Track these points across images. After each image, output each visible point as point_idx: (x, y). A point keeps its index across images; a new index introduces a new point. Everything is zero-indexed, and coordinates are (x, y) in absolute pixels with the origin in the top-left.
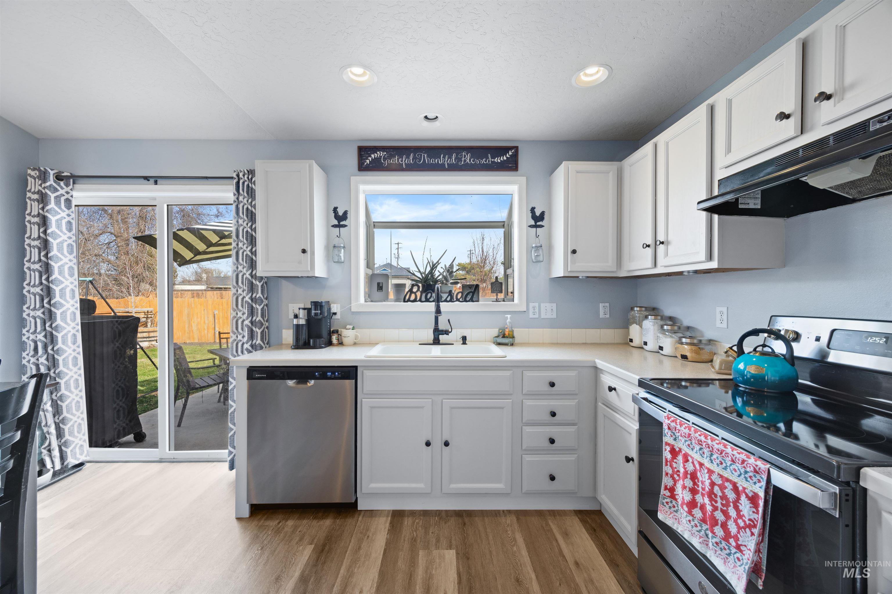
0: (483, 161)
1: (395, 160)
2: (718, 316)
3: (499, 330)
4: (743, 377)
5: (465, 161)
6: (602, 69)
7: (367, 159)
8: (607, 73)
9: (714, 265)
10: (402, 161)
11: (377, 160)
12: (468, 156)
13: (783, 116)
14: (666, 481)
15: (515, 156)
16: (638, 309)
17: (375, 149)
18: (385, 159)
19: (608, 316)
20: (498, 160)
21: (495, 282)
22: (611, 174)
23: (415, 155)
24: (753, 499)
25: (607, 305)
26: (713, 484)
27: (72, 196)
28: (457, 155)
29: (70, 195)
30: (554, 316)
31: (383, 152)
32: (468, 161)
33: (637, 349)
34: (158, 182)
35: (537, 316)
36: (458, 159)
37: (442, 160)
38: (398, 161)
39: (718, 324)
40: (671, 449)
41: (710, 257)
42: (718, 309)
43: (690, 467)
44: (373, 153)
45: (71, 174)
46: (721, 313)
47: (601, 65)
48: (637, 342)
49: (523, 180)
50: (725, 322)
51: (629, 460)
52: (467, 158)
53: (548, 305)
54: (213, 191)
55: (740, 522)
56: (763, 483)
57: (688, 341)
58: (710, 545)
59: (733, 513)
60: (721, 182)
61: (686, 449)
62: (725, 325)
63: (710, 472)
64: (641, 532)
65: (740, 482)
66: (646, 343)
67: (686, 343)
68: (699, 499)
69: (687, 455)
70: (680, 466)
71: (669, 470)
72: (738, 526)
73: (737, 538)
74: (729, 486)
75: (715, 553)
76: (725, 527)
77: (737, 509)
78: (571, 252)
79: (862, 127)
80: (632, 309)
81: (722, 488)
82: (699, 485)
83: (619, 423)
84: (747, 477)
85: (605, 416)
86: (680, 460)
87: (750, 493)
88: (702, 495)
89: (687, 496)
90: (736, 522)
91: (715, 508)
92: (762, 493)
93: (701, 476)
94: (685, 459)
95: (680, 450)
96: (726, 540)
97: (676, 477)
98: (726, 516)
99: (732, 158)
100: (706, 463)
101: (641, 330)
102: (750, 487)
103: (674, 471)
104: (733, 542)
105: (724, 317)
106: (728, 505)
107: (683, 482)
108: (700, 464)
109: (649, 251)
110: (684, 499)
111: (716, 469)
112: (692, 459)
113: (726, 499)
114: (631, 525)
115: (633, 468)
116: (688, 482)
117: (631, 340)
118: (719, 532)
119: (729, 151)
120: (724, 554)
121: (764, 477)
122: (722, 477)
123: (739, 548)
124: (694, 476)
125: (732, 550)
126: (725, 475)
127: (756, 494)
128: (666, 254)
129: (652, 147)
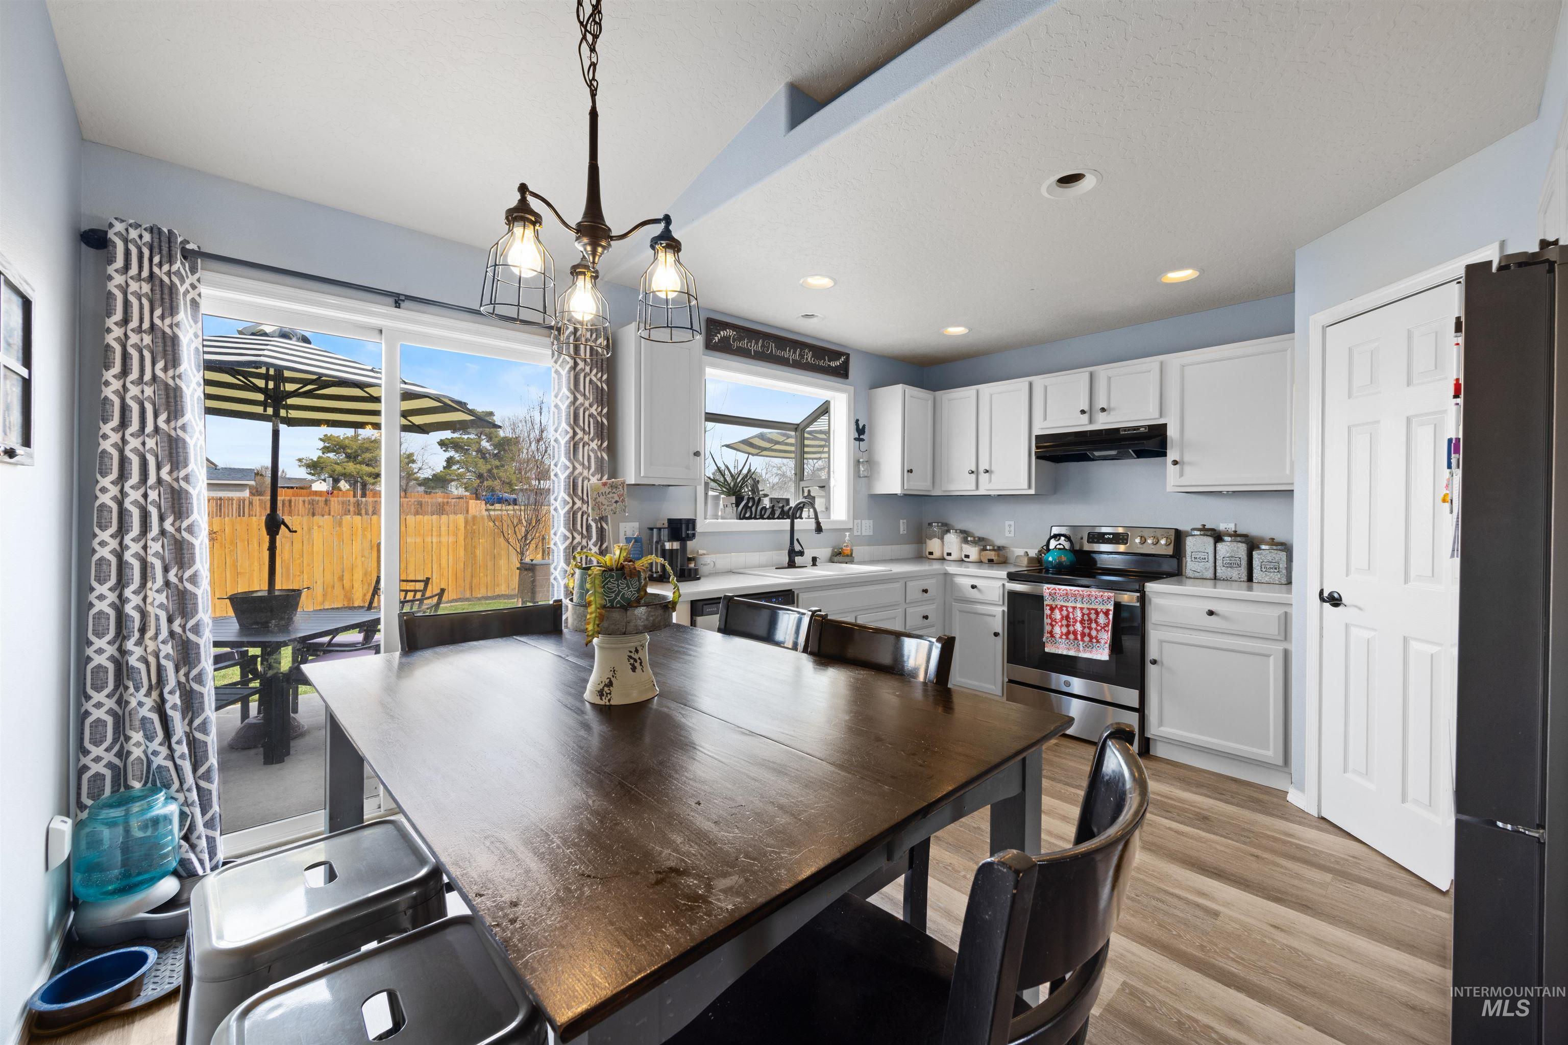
0: (821, 363)
1: (744, 344)
2: (1007, 528)
3: (833, 551)
5: (807, 359)
7: (716, 336)
9: (1032, 492)
10: (751, 346)
11: (725, 339)
12: (810, 355)
13: (1083, 412)
14: (1047, 628)
15: (846, 363)
16: (936, 524)
17: (725, 325)
18: (734, 340)
19: (905, 532)
20: (833, 364)
22: (930, 402)
23: (763, 342)
24: (1106, 613)
25: (905, 521)
26: (1083, 615)
27: (199, 295)
28: (801, 352)
29: (197, 291)
30: (871, 533)
31: (733, 331)
32: (809, 359)
34: (402, 305)
35: (859, 534)
36: (801, 356)
37: (787, 354)
38: (747, 345)
39: (1007, 534)
41: (1030, 487)
42: (1007, 523)
43: (1065, 613)
44: (723, 330)
45: (199, 247)
46: (1010, 526)
48: (937, 554)
49: (852, 389)
50: (1013, 533)
51: (996, 634)
52: (809, 357)
53: (867, 521)
54: (508, 339)
55: (1099, 628)
56: (1112, 603)
57: (991, 548)
58: (1081, 648)
59: (1094, 625)
60: (1037, 437)
61: (1062, 603)
62: (1012, 535)
63: (1082, 609)
64: (1010, 681)
65: (1099, 607)
66: (949, 554)
67: (990, 550)
68: (1071, 629)
69: (1062, 606)
70: (1057, 615)
71: (1049, 621)
72: (1097, 631)
73: (1096, 637)
74: (1093, 612)
75: (1084, 651)
76: (1089, 635)
77: (1096, 622)
78: (908, 471)
79: (1117, 430)
80: (930, 524)
81: (1088, 615)
82: (1072, 620)
83: (980, 612)
84: (1103, 602)
85: (960, 611)
86: (1057, 612)
87: (1104, 611)
88: (1073, 626)
89: (1064, 630)
90: (1096, 629)
91: (1084, 628)
92: (1112, 608)
93: (1073, 615)
94: (1061, 610)
95: (1056, 606)
96: (1091, 641)
97: (1054, 623)
98: (1090, 628)
99: (1048, 424)
100: (1079, 605)
101: (943, 542)
102: (1104, 608)
103: (1052, 621)
104: (1094, 640)
105: (1012, 529)
106: (1091, 622)
107: (1060, 624)
108: (1074, 608)
109: (973, 476)
110: (1062, 632)
111: (1085, 606)
112: (1067, 607)
113: (1090, 620)
114: (995, 684)
115: (1000, 639)
116: (1064, 622)
117: (931, 553)
118: (1087, 639)
119: (1045, 419)
120: (1090, 649)
121: (1113, 599)
122: (1088, 609)
123: (1098, 642)
124: (1067, 617)
125: (1095, 644)
126: (1091, 607)
127: (1108, 610)
128: (990, 481)
129: (974, 392)
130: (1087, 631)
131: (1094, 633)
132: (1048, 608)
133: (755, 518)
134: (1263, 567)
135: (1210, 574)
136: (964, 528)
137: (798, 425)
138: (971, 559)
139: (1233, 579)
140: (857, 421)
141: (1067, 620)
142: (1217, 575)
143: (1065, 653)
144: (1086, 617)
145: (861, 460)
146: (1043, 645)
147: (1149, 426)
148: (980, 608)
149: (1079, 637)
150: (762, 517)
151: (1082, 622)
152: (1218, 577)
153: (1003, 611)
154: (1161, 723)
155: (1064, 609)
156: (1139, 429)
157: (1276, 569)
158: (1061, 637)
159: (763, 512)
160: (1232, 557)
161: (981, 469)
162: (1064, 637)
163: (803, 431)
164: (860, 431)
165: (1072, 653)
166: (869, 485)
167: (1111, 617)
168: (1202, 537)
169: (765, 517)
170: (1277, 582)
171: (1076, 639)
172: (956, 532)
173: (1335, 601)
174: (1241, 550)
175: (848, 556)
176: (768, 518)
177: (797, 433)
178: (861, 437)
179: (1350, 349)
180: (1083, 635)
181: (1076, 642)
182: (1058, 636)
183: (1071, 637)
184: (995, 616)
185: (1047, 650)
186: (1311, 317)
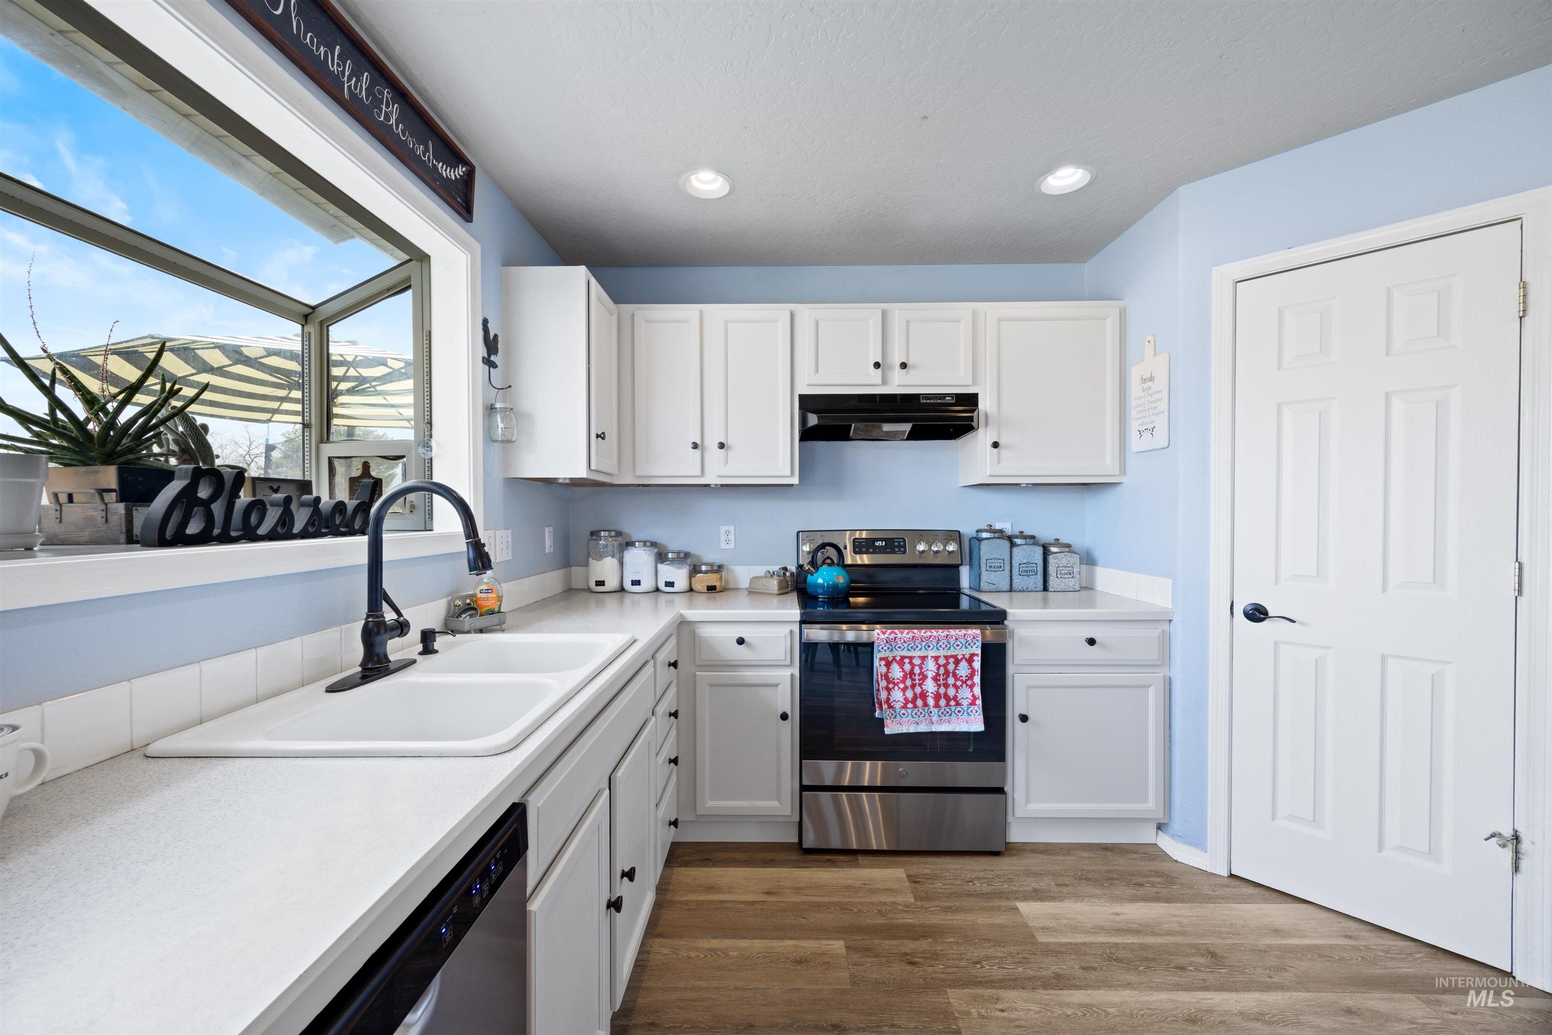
0: (420, 150)
2: (723, 537)
3: (451, 604)
4: (824, 589)
6: (721, 179)
8: (726, 190)
9: (795, 480)
12: (395, 110)
13: (875, 365)
14: (883, 695)
15: (467, 184)
16: (607, 534)
19: (553, 549)
20: (442, 169)
21: (361, 477)
24: (970, 660)
25: (551, 528)
26: (938, 667)
28: (372, 85)
30: (510, 557)
32: (393, 121)
33: (611, 594)
36: (374, 98)
39: (723, 546)
40: (886, 662)
41: (792, 473)
42: (723, 529)
43: (908, 667)
46: (727, 533)
47: (720, 172)
50: (731, 543)
51: (782, 716)
52: (393, 114)
53: (503, 532)
55: (959, 683)
56: (979, 644)
57: (709, 568)
58: (935, 718)
59: (951, 680)
60: (802, 397)
61: (905, 653)
62: (732, 546)
63: (936, 658)
64: (803, 788)
65: (960, 652)
66: (636, 583)
67: (706, 572)
68: (918, 690)
69: (903, 658)
70: (896, 672)
71: (883, 683)
72: (956, 687)
73: (955, 698)
74: (951, 660)
75: (940, 721)
76: (946, 696)
77: (955, 675)
78: (598, 436)
79: (916, 397)
80: (594, 534)
81: (945, 666)
82: (917, 677)
83: (747, 682)
84: (967, 645)
85: (711, 685)
86: (895, 667)
87: (967, 656)
88: (920, 685)
89: (910, 694)
90: (955, 686)
91: (939, 686)
92: (979, 651)
93: (921, 668)
94: (901, 663)
95: (894, 659)
96: (948, 705)
97: (891, 686)
98: (946, 686)
99: (819, 380)
100: (931, 653)
101: (621, 563)
102: (967, 652)
103: (889, 682)
104: (952, 703)
105: (732, 537)
106: (948, 676)
107: (902, 686)
108: (923, 658)
109: (697, 452)
110: (906, 699)
111: (942, 653)
112: (911, 658)
113: (947, 673)
114: (778, 798)
115: (787, 723)
116: (909, 682)
117: (601, 583)
118: (943, 702)
119: (817, 371)
120: (947, 717)
121: (980, 639)
122: (947, 657)
123: (958, 704)
124: (912, 673)
125: (953, 709)
126: (949, 653)
127: (972, 655)
128: (726, 462)
129: (697, 314)
130: (942, 690)
131: (951, 692)
132: (883, 663)
133: (225, 539)
134: (1059, 572)
135: (1007, 587)
136: (653, 539)
137: (313, 308)
138: (676, 588)
139: (1029, 589)
140: (485, 322)
141: (911, 678)
142: (1014, 585)
143: (912, 729)
144: (942, 670)
145: (498, 405)
146: (881, 722)
147: (956, 395)
148: (750, 675)
149: (931, 702)
150: (251, 536)
151: (935, 679)
152: (1014, 589)
153: (792, 675)
154: (1028, 801)
155: (907, 661)
156: (944, 398)
157: (1070, 574)
158: (905, 707)
159: (254, 519)
160: (1028, 563)
161: (711, 443)
162: (910, 705)
163: (324, 326)
164: (491, 344)
165: (923, 728)
166: (507, 461)
167: (977, 665)
168: (998, 541)
169: (261, 531)
170: (1071, 589)
171: (926, 705)
172: (645, 545)
173: (1257, 614)
174: (1037, 554)
175: (491, 612)
176: (272, 536)
177: (308, 328)
178: (493, 358)
179: (1279, 309)
180: (937, 697)
181: (926, 709)
182: (898, 706)
183: (919, 702)
184: (776, 685)
185: (887, 731)
186: (1214, 269)
